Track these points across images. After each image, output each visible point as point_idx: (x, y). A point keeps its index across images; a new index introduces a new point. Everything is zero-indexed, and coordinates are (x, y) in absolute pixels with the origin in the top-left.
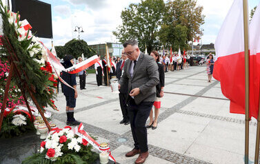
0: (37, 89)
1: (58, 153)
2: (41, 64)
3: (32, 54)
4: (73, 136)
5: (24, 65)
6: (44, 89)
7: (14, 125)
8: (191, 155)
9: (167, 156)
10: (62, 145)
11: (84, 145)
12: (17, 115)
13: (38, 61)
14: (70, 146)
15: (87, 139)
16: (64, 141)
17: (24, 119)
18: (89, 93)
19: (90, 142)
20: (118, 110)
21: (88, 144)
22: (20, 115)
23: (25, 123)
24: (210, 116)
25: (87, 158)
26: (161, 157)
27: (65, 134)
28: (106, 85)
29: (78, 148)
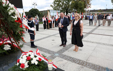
0: (14, 32)
1: (26, 66)
2: (15, 19)
3: (10, 13)
4: (34, 56)
5: (6, 19)
6: (17, 32)
7: (4, 50)
8: (90, 62)
9: (78, 62)
10: (28, 61)
11: (39, 61)
12: (6, 45)
13: (14, 17)
14: (33, 62)
15: (41, 58)
16: (29, 59)
17: (10, 46)
18: (40, 33)
19: (43, 59)
20: (54, 40)
21: (42, 60)
22: (7, 45)
23: (10, 49)
24: (97, 43)
25: (41, 67)
26: (76, 63)
27: (30, 55)
28: (48, 29)
29: (36, 63)
